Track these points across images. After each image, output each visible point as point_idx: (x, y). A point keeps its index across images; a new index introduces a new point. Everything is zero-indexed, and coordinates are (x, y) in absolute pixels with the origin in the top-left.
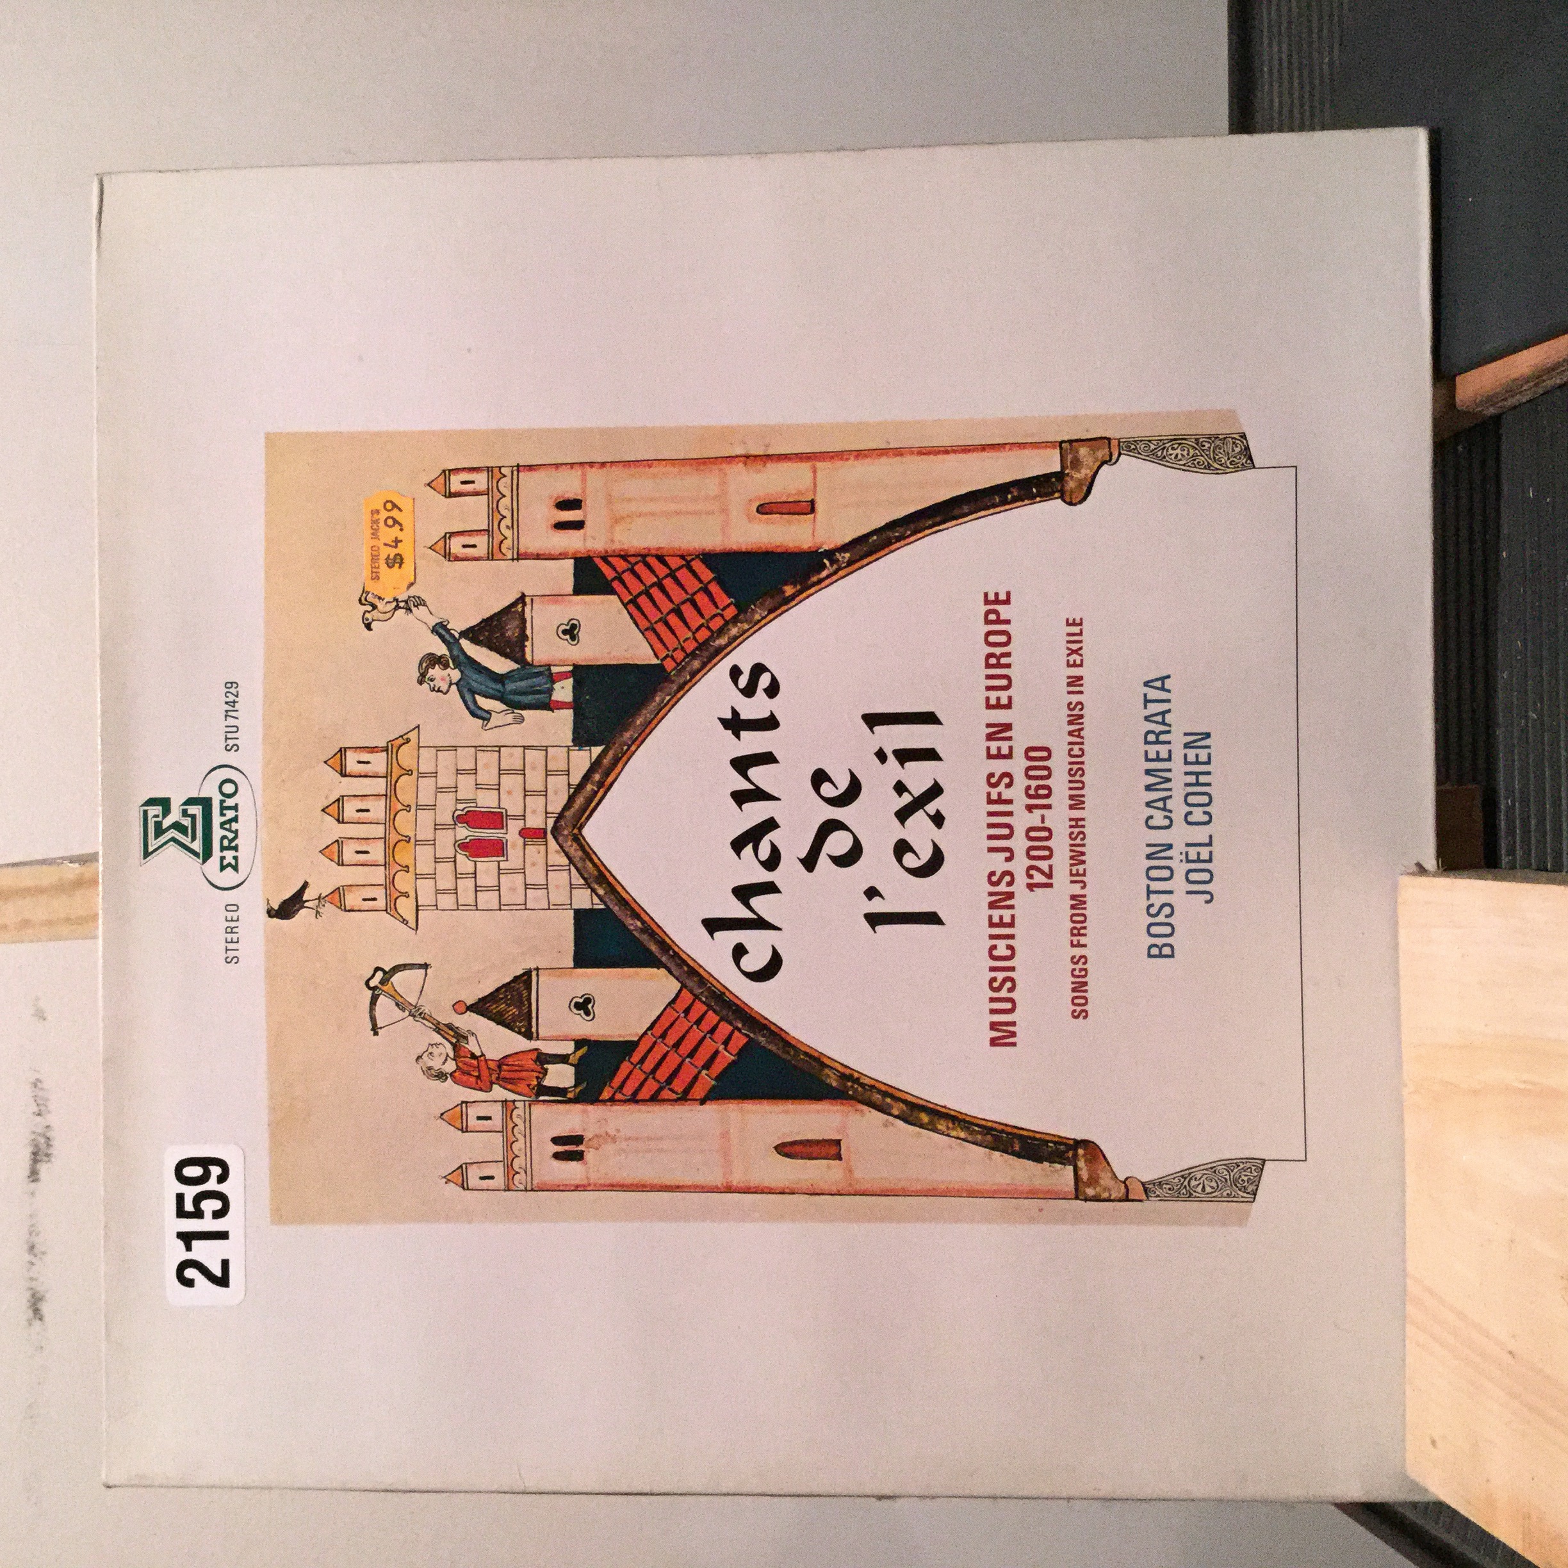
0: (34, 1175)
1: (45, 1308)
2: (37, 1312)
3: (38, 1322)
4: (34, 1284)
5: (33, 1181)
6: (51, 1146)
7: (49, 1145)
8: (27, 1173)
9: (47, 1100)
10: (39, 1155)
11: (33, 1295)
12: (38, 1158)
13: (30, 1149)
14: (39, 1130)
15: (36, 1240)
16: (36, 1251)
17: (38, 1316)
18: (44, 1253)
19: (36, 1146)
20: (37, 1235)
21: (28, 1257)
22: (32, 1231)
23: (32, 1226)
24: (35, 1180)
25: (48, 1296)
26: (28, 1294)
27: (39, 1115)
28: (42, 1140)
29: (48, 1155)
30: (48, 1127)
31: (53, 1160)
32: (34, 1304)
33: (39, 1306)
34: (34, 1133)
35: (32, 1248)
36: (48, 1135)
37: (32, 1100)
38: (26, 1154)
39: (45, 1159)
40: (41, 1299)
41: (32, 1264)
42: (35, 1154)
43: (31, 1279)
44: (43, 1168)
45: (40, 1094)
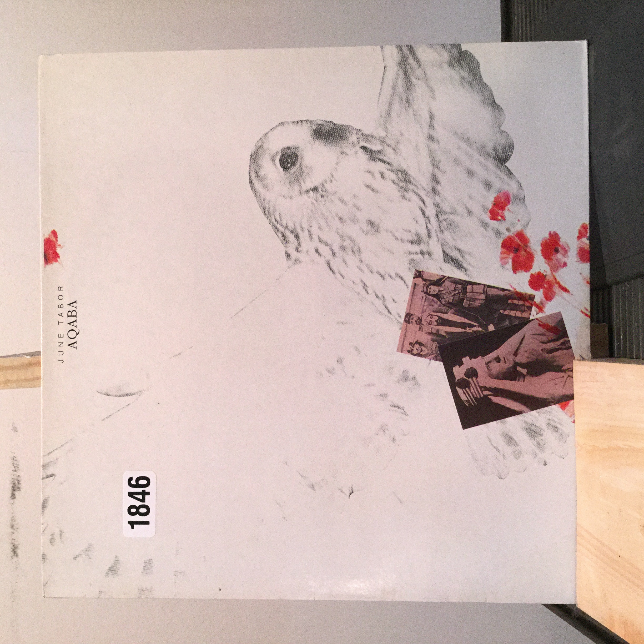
0: (13, 496)
1: (19, 552)
2: (15, 553)
3: (16, 557)
4: (13, 541)
5: (13, 499)
6: (20, 484)
7: (19, 484)
8: (10, 495)
9: (18, 465)
10: (15, 488)
11: (13, 546)
12: (15, 489)
13: (12, 485)
14: (16, 478)
15: (14, 523)
16: (14, 528)
17: (15, 555)
18: (17, 528)
19: (14, 484)
20: (15, 521)
21: (11, 530)
22: (13, 519)
23: (13, 517)
24: (14, 498)
25: (19, 546)
26: (11, 546)
27: (15, 471)
28: (16, 482)
29: (18, 488)
30: (19, 476)
31: (21, 490)
32: (14, 550)
33: (16, 550)
34: (13, 478)
35: (12, 526)
36: (19, 479)
37: (12, 465)
38: (10, 487)
39: (18, 489)
40: (17, 548)
41: (13, 533)
42: (13, 487)
43: (13, 539)
44: (17, 493)
45: (15, 462)
